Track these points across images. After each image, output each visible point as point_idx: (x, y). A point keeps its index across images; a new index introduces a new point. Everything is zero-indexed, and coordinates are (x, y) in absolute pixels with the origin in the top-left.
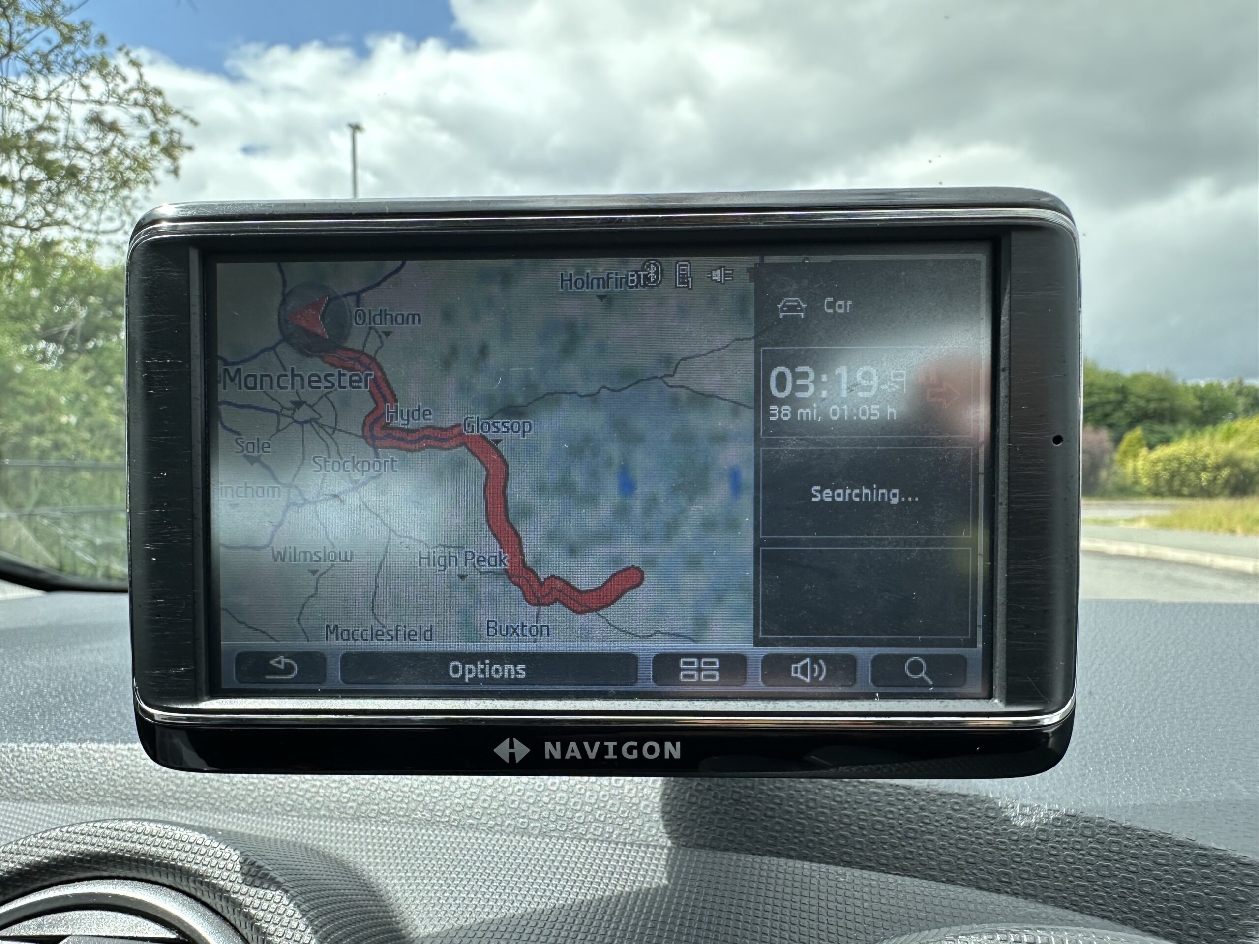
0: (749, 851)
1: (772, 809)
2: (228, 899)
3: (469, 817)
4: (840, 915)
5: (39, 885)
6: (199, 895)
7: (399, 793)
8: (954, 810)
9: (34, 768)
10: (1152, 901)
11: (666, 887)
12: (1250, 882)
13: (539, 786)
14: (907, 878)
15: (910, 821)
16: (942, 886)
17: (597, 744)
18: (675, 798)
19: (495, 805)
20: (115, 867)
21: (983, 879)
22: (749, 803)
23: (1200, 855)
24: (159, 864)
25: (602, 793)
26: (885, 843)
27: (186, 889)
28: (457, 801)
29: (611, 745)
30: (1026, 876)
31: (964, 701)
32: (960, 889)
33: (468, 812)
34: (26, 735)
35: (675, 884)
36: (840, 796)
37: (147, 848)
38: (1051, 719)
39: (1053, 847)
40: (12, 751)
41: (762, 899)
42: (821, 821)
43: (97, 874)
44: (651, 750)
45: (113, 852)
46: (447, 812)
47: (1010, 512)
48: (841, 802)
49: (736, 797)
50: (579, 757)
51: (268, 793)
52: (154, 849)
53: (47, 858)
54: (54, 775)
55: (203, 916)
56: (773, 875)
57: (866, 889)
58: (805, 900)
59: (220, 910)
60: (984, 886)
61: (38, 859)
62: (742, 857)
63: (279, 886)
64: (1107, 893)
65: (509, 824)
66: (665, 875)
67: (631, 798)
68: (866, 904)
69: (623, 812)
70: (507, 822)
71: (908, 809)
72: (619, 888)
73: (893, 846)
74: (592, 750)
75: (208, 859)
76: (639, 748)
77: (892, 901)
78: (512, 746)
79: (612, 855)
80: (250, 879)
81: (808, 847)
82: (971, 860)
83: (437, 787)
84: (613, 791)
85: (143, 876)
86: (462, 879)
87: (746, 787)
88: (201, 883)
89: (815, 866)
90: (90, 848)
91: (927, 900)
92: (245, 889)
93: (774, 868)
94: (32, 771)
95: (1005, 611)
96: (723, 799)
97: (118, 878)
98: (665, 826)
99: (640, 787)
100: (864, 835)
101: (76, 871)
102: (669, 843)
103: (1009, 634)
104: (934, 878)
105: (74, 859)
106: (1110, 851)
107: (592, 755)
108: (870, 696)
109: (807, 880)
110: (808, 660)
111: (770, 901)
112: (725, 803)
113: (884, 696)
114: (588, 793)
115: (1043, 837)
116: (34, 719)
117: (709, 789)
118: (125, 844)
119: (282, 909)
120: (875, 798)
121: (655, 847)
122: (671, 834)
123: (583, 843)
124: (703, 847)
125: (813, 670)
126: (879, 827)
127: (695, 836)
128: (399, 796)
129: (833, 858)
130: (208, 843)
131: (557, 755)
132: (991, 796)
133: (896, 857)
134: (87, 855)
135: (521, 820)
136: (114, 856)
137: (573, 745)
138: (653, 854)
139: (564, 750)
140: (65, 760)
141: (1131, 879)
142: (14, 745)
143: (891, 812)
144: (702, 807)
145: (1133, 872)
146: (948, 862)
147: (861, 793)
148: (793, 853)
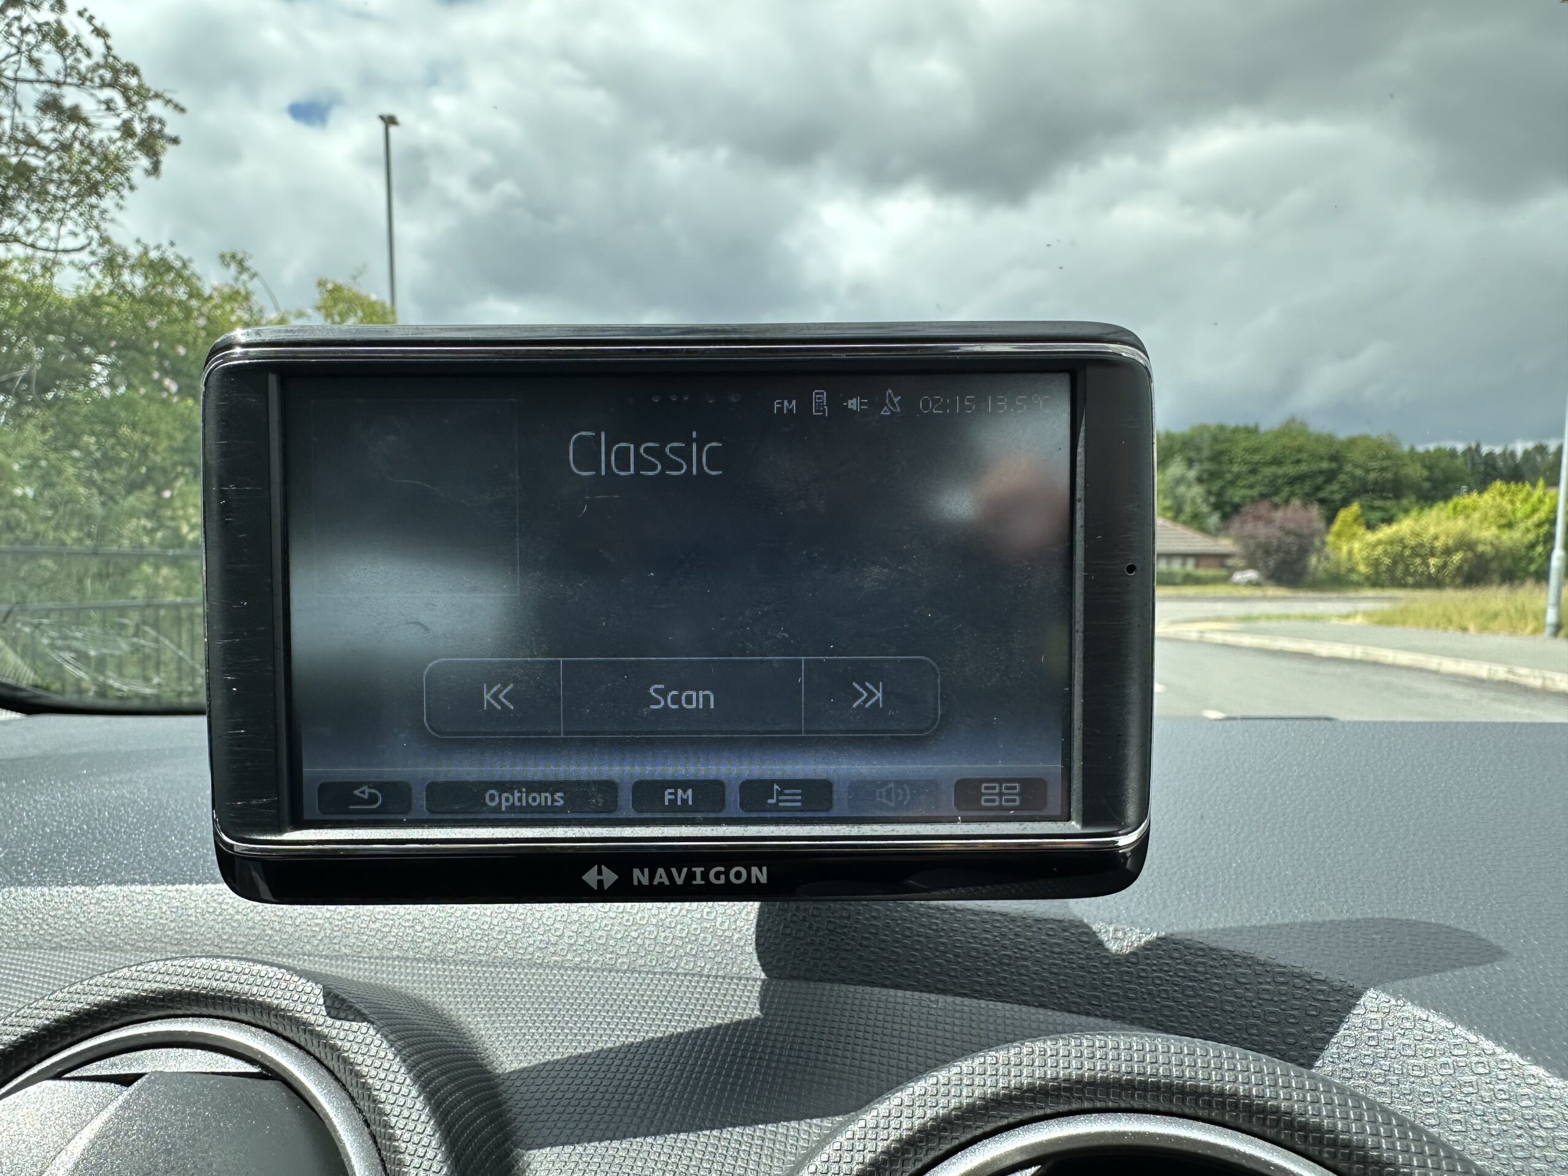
0: (843, 981)
1: (868, 939)
2: (312, 1032)
3: (554, 953)
4: (930, 1039)
5: (109, 1025)
6: (281, 1030)
7: (478, 931)
8: (1049, 935)
9: (70, 912)
10: (1232, 1018)
11: (757, 1019)
12: (1322, 997)
13: (628, 920)
14: (999, 1004)
15: (1005, 947)
16: (1033, 1010)
17: (685, 870)
18: (769, 930)
19: (581, 941)
20: (190, 1004)
21: (1074, 1003)
22: (844, 933)
23: (1279, 973)
24: (237, 1000)
25: (694, 926)
26: (980, 970)
27: (268, 1025)
28: (540, 937)
29: (698, 870)
30: (1115, 998)
31: (1043, 824)
32: (1050, 1013)
33: (552, 949)
34: (56, 877)
35: (766, 1014)
36: (937, 924)
37: (223, 984)
38: (1125, 841)
39: (1143, 970)
40: (42, 895)
41: (853, 1027)
42: (916, 950)
43: (171, 1012)
44: (738, 874)
45: (188, 989)
46: (530, 949)
47: (1086, 639)
48: (937, 930)
49: (831, 927)
50: (667, 883)
51: (335, 934)
52: (231, 985)
53: (116, 997)
54: (93, 920)
55: (286, 1050)
56: (866, 1003)
57: (957, 1015)
58: (896, 1026)
59: (303, 1044)
60: (1075, 1009)
61: (108, 999)
62: (836, 987)
63: (364, 1018)
64: (1191, 1012)
65: (596, 961)
66: (758, 1006)
67: (724, 931)
68: (956, 1029)
69: (716, 945)
70: (594, 958)
71: (1003, 936)
72: (710, 1020)
73: (988, 973)
74: (679, 875)
75: (289, 994)
76: (727, 873)
77: (983, 1026)
78: (600, 873)
79: (703, 988)
80: (333, 1012)
81: (902, 975)
82: (1064, 985)
83: (519, 924)
84: (705, 924)
85: (220, 1013)
86: (548, 1016)
87: (842, 917)
88: (283, 1017)
89: (908, 993)
90: (161, 985)
91: (1017, 1023)
92: (330, 1021)
93: (867, 997)
94: (67, 916)
95: (1081, 736)
96: (818, 930)
97: (193, 1016)
98: (759, 958)
99: (733, 919)
100: (959, 963)
101: (148, 1010)
102: (763, 976)
103: (1085, 758)
104: (1027, 1003)
105: (146, 997)
106: (1196, 972)
107: (680, 881)
108: (953, 820)
109: (899, 1007)
110: (892, 785)
111: (862, 1028)
112: (821, 933)
113: (966, 820)
114: (679, 927)
115: (1134, 960)
116: (61, 860)
117: (804, 920)
118: (199, 981)
119: (368, 1041)
120: (972, 926)
121: (748, 979)
122: (764, 966)
123: (674, 977)
124: (797, 978)
125: (897, 795)
126: (974, 954)
127: (788, 968)
128: (477, 934)
129: (927, 986)
130: (288, 977)
131: (645, 881)
132: (1086, 921)
133: (990, 984)
134: (159, 993)
135: (609, 956)
136: (190, 993)
137: (661, 871)
138: (745, 986)
139: (652, 877)
140: (105, 904)
141: (1214, 999)
142: (46, 890)
143: (986, 939)
144: (795, 938)
145: (1216, 992)
146: (1041, 987)
147: (957, 921)
148: (887, 983)
